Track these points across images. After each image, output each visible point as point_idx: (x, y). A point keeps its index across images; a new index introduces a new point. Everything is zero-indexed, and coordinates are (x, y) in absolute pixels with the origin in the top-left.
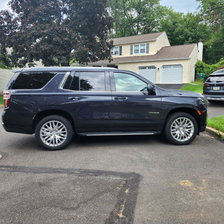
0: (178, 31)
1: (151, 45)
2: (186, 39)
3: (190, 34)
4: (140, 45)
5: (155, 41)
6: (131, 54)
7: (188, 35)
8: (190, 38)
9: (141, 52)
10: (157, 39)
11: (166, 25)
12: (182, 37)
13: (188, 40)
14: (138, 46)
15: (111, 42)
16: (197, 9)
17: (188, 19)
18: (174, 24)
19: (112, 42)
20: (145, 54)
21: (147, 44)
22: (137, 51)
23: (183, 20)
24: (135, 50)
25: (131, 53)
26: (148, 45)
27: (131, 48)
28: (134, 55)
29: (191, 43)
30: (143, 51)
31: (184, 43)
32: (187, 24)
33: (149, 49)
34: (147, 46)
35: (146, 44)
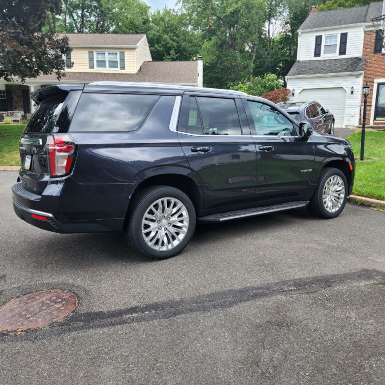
0: (152, 36)
1: (128, 55)
2: (166, 52)
3: (172, 45)
4: (107, 54)
5: (134, 49)
6: (92, 67)
7: (168, 45)
8: (172, 52)
9: (110, 66)
10: (137, 45)
11: (132, 23)
12: (160, 47)
13: (169, 54)
14: (104, 53)
15: (63, 39)
16: (176, 4)
17: (167, 19)
18: (144, 23)
19: (65, 40)
20: (117, 70)
21: (120, 53)
22: (101, 63)
23: (159, 19)
24: (98, 61)
25: (90, 65)
26: (122, 54)
27: (89, 57)
28: (97, 70)
29: (173, 60)
30: (113, 64)
31: (164, 58)
32: (165, 27)
33: (124, 61)
34: (120, 55)
35: (118, 52)
